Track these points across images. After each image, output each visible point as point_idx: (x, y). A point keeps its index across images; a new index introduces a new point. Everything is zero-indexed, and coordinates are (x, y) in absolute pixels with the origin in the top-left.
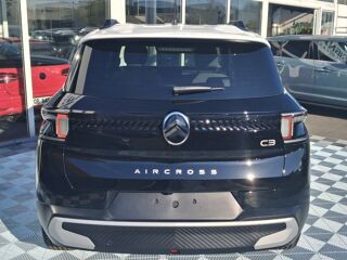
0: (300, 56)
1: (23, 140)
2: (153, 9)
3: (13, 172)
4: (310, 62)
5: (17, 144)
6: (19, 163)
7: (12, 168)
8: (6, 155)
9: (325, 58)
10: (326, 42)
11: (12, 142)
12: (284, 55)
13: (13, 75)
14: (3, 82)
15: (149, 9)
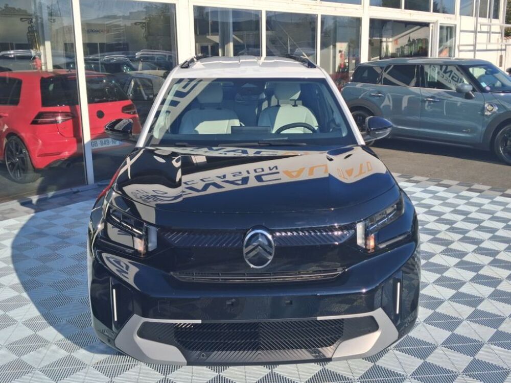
0: (408, 83)
1: (80, 188)
2: (227, 24)
3: (74, 220)
4: (417, 90)
5: (75, 193)
6: (80, 212)
7: (73, 217)
8: (64, 204)
9: (439, 85)
10: (441, 66)
11: (68, 190)
12: (387, 82)
13: (65, 114)
14: (56, 122)
15: (223, 23)
